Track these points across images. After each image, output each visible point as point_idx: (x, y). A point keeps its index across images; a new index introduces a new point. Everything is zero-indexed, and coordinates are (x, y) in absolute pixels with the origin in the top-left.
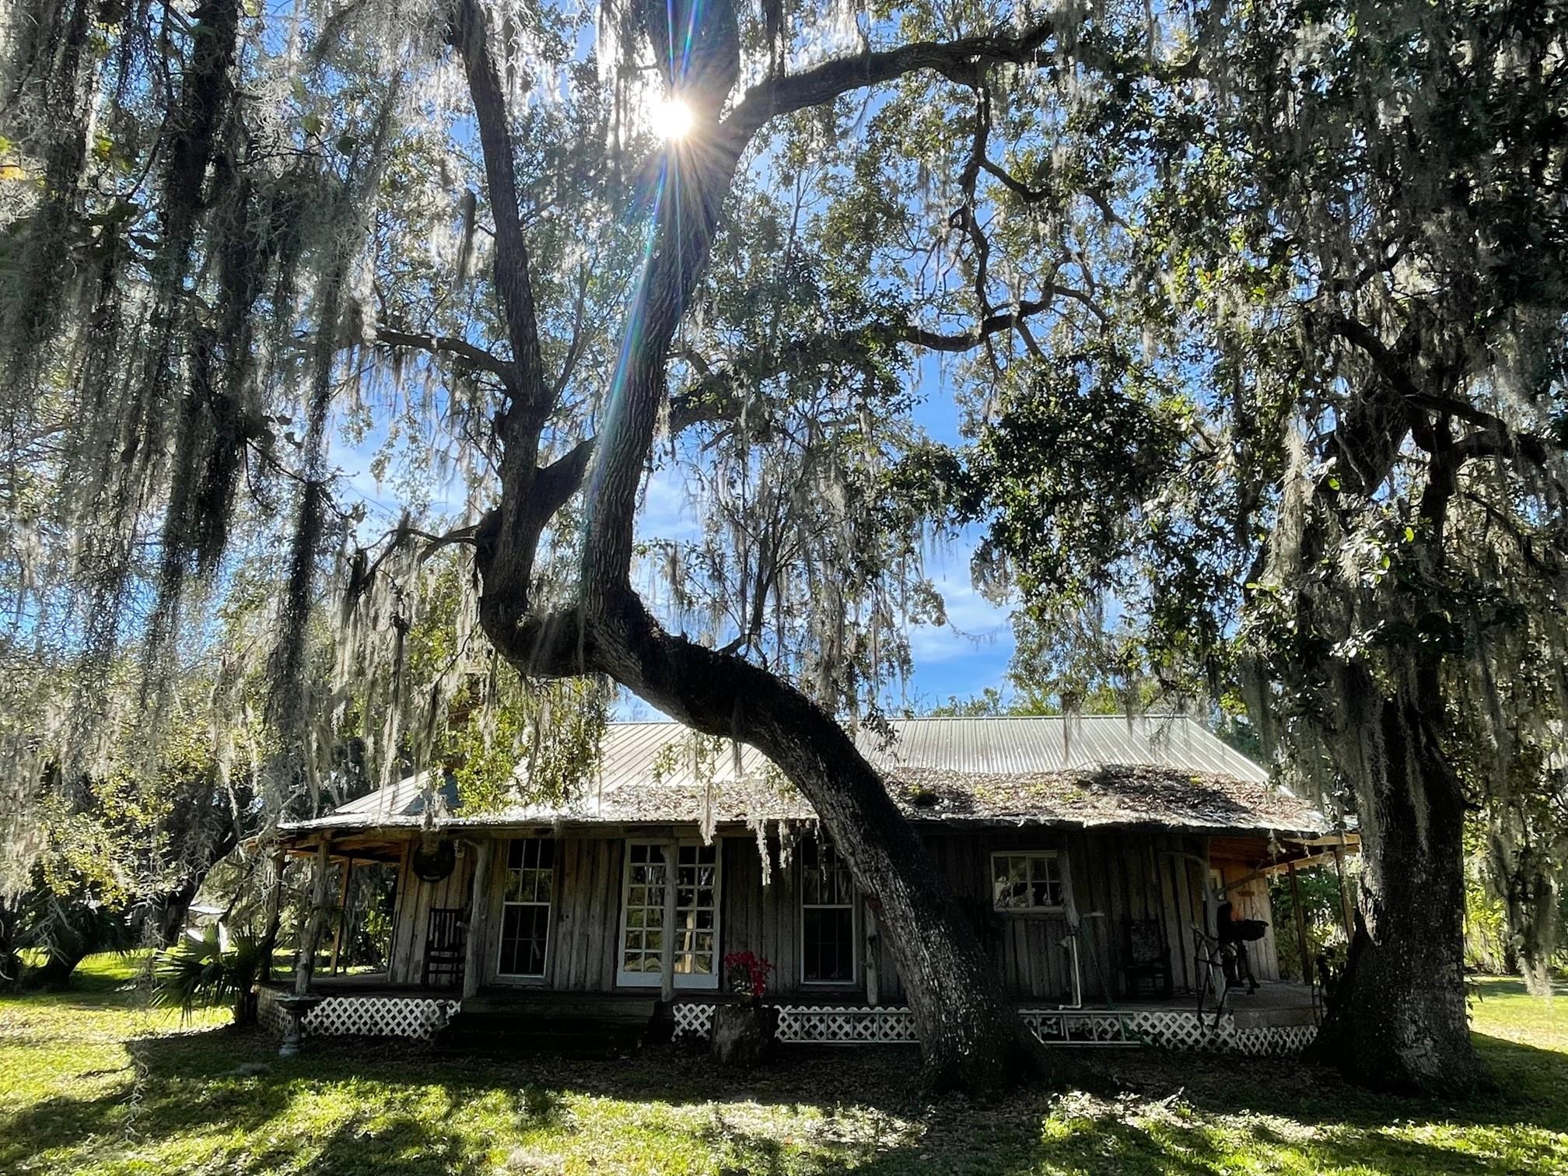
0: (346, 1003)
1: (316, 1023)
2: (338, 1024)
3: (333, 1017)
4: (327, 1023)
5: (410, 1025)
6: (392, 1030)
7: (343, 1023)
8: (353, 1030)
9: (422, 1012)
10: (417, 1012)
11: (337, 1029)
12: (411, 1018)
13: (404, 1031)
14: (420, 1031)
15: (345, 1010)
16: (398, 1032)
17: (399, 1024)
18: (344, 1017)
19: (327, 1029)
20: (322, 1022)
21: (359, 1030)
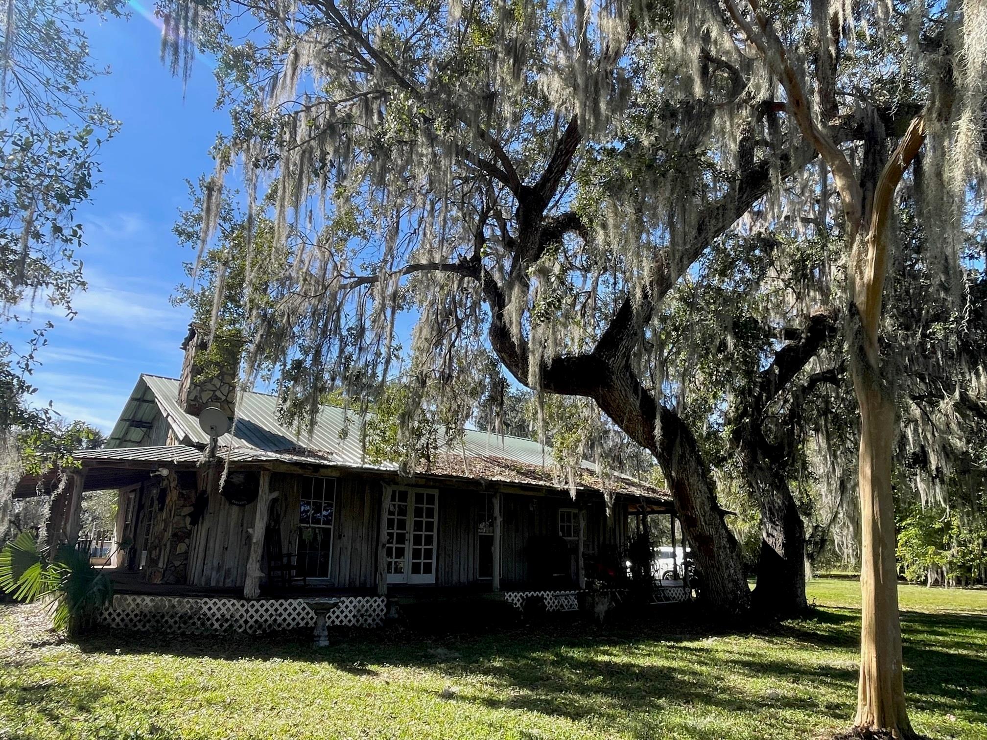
0: (295, 603)
1: (270, 621)
2: (289, 620)
3: (285, 615)
4: (280, 620)
5: (346, 616)
6: (333, 622)
7: (294, 619)
8: (302, 624)
9: (355, 607)
10: (351, 607)
11: (289, 624)
12: (346, 612)
13: (341, 621)
14: (354, 621)
15: (295, 609)
16: (337, 622)
17: (338, 617)
18: (294, 615)
19: (279, 625)
20: (275, 620)
21: (307, 623)
